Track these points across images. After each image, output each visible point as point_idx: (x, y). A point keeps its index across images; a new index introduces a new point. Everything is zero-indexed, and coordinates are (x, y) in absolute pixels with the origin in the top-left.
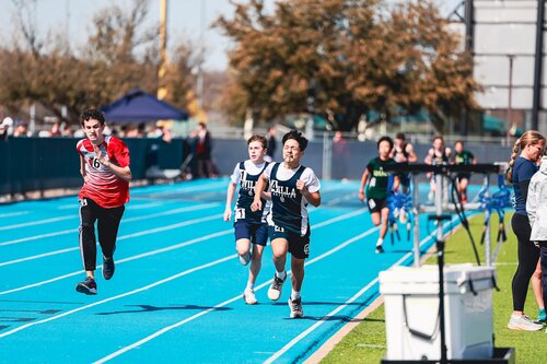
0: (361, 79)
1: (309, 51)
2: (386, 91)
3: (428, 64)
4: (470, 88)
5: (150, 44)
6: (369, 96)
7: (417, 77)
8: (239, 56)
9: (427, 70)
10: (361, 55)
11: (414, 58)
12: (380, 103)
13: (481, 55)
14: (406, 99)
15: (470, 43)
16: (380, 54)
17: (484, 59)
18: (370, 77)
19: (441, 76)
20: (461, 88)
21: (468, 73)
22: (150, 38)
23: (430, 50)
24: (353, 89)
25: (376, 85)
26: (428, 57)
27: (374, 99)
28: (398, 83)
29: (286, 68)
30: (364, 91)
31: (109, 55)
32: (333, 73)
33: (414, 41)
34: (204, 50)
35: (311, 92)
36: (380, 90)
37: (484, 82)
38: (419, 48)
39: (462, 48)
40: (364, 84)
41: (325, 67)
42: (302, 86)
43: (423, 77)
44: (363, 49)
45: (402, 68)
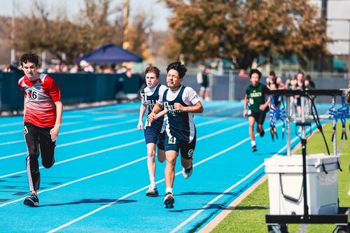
0: (254, 35)
1: (220, 18)
2: (270, 44)
3: (297, 26)
4: (324, 41)
5: (119, 14)
6: (259, 47)
7: (290, 34)
8: (175, 21)
9: (296, 30)
10: (254, 20)
11: (288, 22)
12: (266, 51)
13: (331, 20)
14: (282, 49)
15: (324, 12)
16: (266, 19)
17: (333, 22)
18: (259, 34)
19: (305, 34)
20: (318, 42)
21: (323, 32)
22: (119, 10)
23: (298, 17)
24: (249, 41)
25: (264, 39)
26: (297, 22)
27: (262, 49)
28: (278, 38)
29: (205, 28)
30: (256, 43)
31: (93, 21)
32: (236, 32)
33: (288, 11)
34: (153, 17)
35: (221, 44)
36: (266, 43)
37: (334, 37)
38: (291, 15)
39: (319, 15)
40: (255, 39)
41: (230, 27)
42: (216, 40)
43: (294, 34)
44: (255, 16)
45: (280, 28)
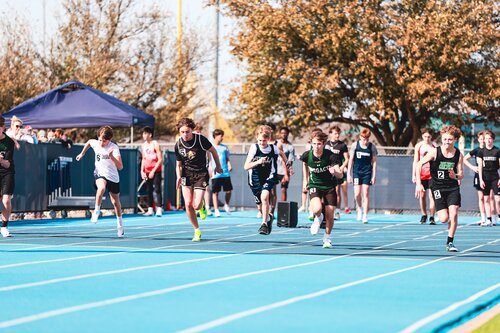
0: (417, 69)
5: (145, 36)
6: (427, 93)
25: (440, 78)
36: (444, 85)
